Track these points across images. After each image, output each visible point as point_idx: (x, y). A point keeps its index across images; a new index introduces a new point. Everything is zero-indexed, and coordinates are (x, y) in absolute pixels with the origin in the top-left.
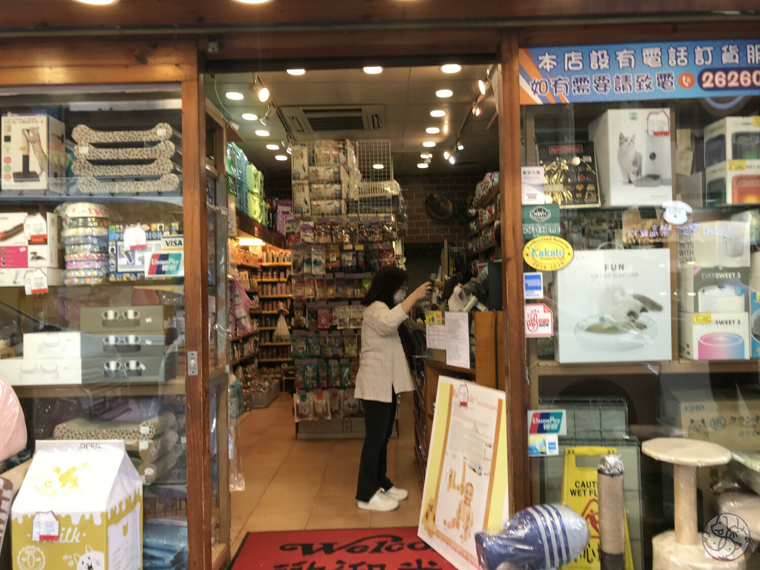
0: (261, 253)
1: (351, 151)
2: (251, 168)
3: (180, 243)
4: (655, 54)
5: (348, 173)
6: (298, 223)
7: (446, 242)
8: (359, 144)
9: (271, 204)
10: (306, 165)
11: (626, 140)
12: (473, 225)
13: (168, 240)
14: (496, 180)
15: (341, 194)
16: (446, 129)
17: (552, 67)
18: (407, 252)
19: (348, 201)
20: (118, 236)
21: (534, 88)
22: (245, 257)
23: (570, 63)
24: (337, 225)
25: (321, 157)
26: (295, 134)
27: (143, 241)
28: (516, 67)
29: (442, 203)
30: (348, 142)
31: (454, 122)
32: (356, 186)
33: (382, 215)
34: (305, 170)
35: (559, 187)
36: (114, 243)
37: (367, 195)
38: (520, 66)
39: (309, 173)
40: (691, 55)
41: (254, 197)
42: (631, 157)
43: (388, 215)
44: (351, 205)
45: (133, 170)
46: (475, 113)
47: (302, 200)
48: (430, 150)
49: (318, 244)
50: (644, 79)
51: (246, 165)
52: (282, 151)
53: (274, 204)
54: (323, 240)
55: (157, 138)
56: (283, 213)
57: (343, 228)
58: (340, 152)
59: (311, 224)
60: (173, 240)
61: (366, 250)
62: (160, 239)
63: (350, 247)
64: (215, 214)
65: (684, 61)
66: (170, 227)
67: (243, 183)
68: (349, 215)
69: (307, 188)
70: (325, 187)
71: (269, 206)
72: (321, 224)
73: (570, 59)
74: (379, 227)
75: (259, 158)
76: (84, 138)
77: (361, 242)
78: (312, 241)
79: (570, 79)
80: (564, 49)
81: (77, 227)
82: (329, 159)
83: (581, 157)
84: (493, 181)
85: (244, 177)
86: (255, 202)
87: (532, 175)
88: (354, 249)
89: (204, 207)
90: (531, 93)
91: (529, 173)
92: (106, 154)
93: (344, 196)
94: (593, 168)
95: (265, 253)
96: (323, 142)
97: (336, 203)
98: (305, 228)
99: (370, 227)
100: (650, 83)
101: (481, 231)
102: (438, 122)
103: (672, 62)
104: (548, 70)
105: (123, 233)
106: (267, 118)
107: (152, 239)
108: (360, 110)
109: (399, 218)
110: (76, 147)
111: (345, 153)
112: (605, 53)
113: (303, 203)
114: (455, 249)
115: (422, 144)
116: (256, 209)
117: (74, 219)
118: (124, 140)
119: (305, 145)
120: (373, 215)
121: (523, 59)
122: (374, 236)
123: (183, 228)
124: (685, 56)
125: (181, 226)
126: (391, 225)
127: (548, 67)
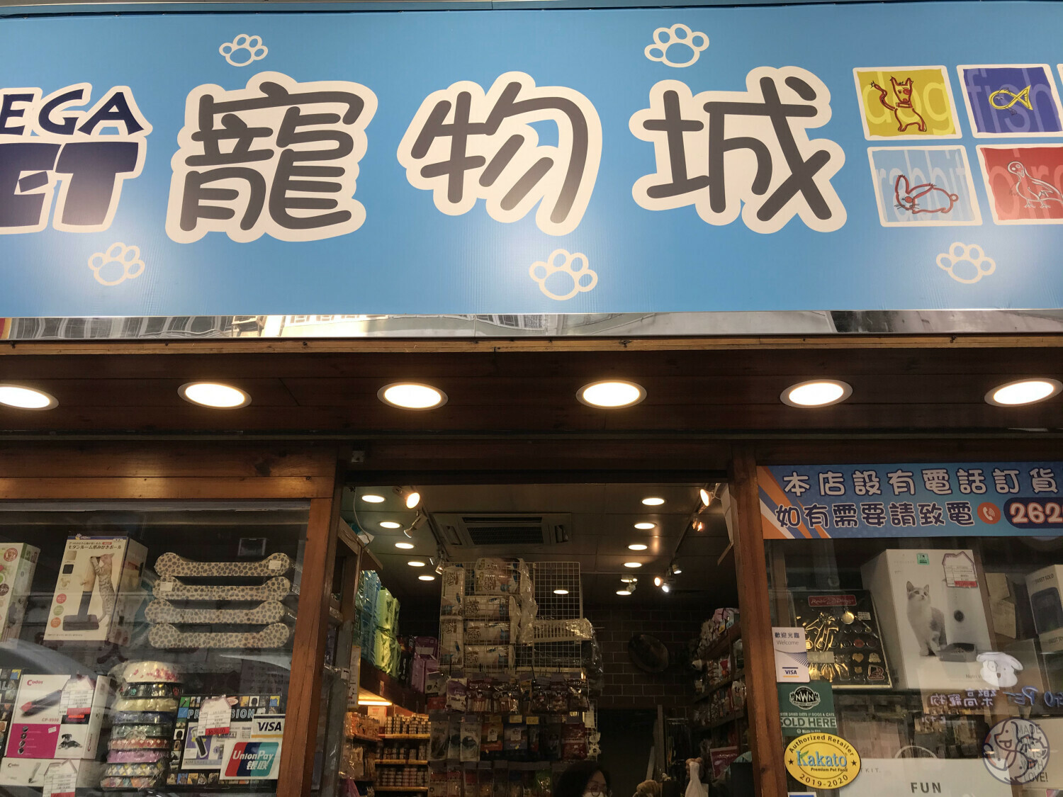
0: (385, 718)
1: (525, 573)
2: (385, 594)
3: (279, 727)
4: (941, 478)
5: (520, 606)
6: (444, 679)
7: (660, 708)
8: (537, 565)
9: (407, 646)
10: (462, 593)
11: (917, 592)
12: (699, 684)
13: (262, 721)
14: (731, 620)
15: (509, 637)
16: (656, 545)
17: (803, 490)
18: (601, 724)
19: (518, 647)
20: (191, 712)
21: (781, 519)
22: (361, 725)
23: (827, 486)
24: (500, 684)
25: (483, 583)
26: (449, 547)
27: (226, 722)
28: (755, 491)
29: (652, 648)
30: (521, 560)
31: (666, 537)
32: (530, 625)
33: (566, 670)
34: (459, 601)
35: (828, 657)
36: (184, 724)
37: (546, 640)
38: (760, 488)
39: (465, 605)
40: (989, 480)
41: (385, 637)
42: (928, 616)
43: (577, 670)
44: (523, 654)
45: (228, 616)
46: (697, 528)
47: (453, 644)
48: (633, 572)
49: (472, 713)
50: (930, 509)
51: (377, 589)
52: (428, 570)
53: (411, 644)
54: (478, 706)
55: (267, 573)
56: (422, 656)
57: (509, 689)
58: (510, 577)
59: (463, 681)
60: (270, 721)
61: (542, 722)
62: (250, 720)
63: (518, 719)
64: (332, 678)
65: (981, 488)
66: (268, 701)
67: (371, 616)
68: (519, 669)
69: (460, 627)
70: (487, 627)
71: (403, 648)
72: (477, 682)
73: (826, 481)
74: (563, 690)
75: (397, 579)
76: (171, 569)
77: (535, 713)
78: (463, 709)
79: (830, 507)
80: (818, 468)
81: (136, 698)
82: (494, 586)
83: (855, 614)
84: (726, 621)
85: (373, 607)
86: (384, 644)
87: (787, 639)
88: (524, 722)
89: (319, 671)
90: (777, 524)
91: (784, 635)
92: (194, 593)
93: (513, 639)
94: (875, 630)
95: (390, 718)
96: (488, 561)
97: (501, 649)
98: (454, 688)
99: (549, 688)
100: (940, 514)
101: (712, 694)
102: (644, 537)
103: (965, 488)
104: (799, 494)
105: (199, 708)
106: (414, 529)
107: (240, 720)
108: (540, 519)
109: (591, 674)
110: (157, 582)
111: (517, 578)
112: (873, 474)
113: (453, 649)
114: (675, 721)
115: (623, 564)
116: (384, 652)
117: (135, 685)
118: (222, 574)
119: (462, 566)
120: (555, 669)
121: (763, 479)
122: (554, 703)
123: (286, 705)
124: (980, 481)
125: (284, 700)
126: (580, 687)
127: (798, 491)
